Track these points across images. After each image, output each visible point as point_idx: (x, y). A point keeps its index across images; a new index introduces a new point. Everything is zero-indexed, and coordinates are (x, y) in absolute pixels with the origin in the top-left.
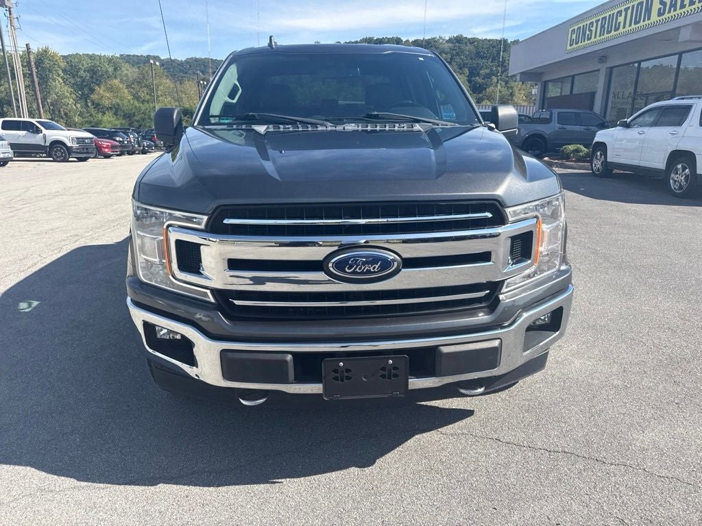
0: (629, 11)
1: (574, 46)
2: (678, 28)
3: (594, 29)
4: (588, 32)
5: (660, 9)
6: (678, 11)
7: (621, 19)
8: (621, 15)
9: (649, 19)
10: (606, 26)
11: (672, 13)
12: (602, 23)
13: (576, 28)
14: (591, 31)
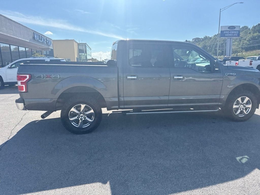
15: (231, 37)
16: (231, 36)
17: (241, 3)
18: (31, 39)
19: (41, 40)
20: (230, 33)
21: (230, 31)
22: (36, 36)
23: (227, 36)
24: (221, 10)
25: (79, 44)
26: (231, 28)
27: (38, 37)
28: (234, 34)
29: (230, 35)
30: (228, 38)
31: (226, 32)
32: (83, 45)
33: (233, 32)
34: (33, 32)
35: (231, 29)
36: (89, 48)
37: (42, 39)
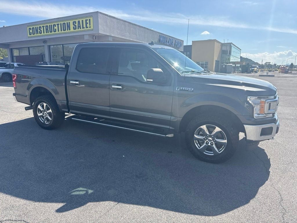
0: (59, 26)
1: (32, 35)
2: (84, 35)
3: (42, 29)
4: (39, 31)
5: (74, 27)
6: (82, 29)
7: (56, 28)
8: (55, 26)
9: (70, 30)
10: (49, 29)
11: (79, 29)
12: (46, 28)
13: (31, 27)
14: (41, 30)
18: (156, 42)
19: (168, 42)
22: (161, 39)
25: (223, 45)
27: (164, 39)
32: (227, 45)
34: (160, 34)
36: (237, 49)
37: (170, 41)
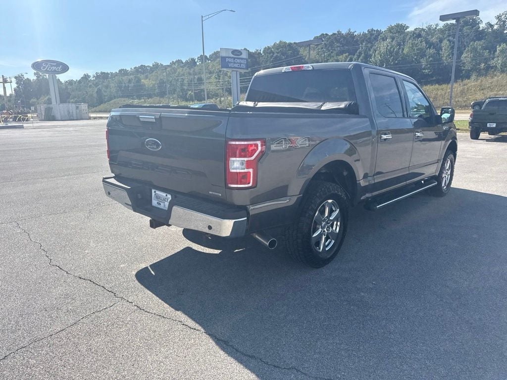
15: (237, 70)
16: (237, 68)
17: (232, 11)
20: (235, 63)
21: (234, 58)
23: (231, 67)
24: (204, 19)
26: (236, 53)
28: (241, 64)
29: (236, 65)
30: (233, 71)
31: (230, 60)
33: (238, 61)
35: (236, 55)
